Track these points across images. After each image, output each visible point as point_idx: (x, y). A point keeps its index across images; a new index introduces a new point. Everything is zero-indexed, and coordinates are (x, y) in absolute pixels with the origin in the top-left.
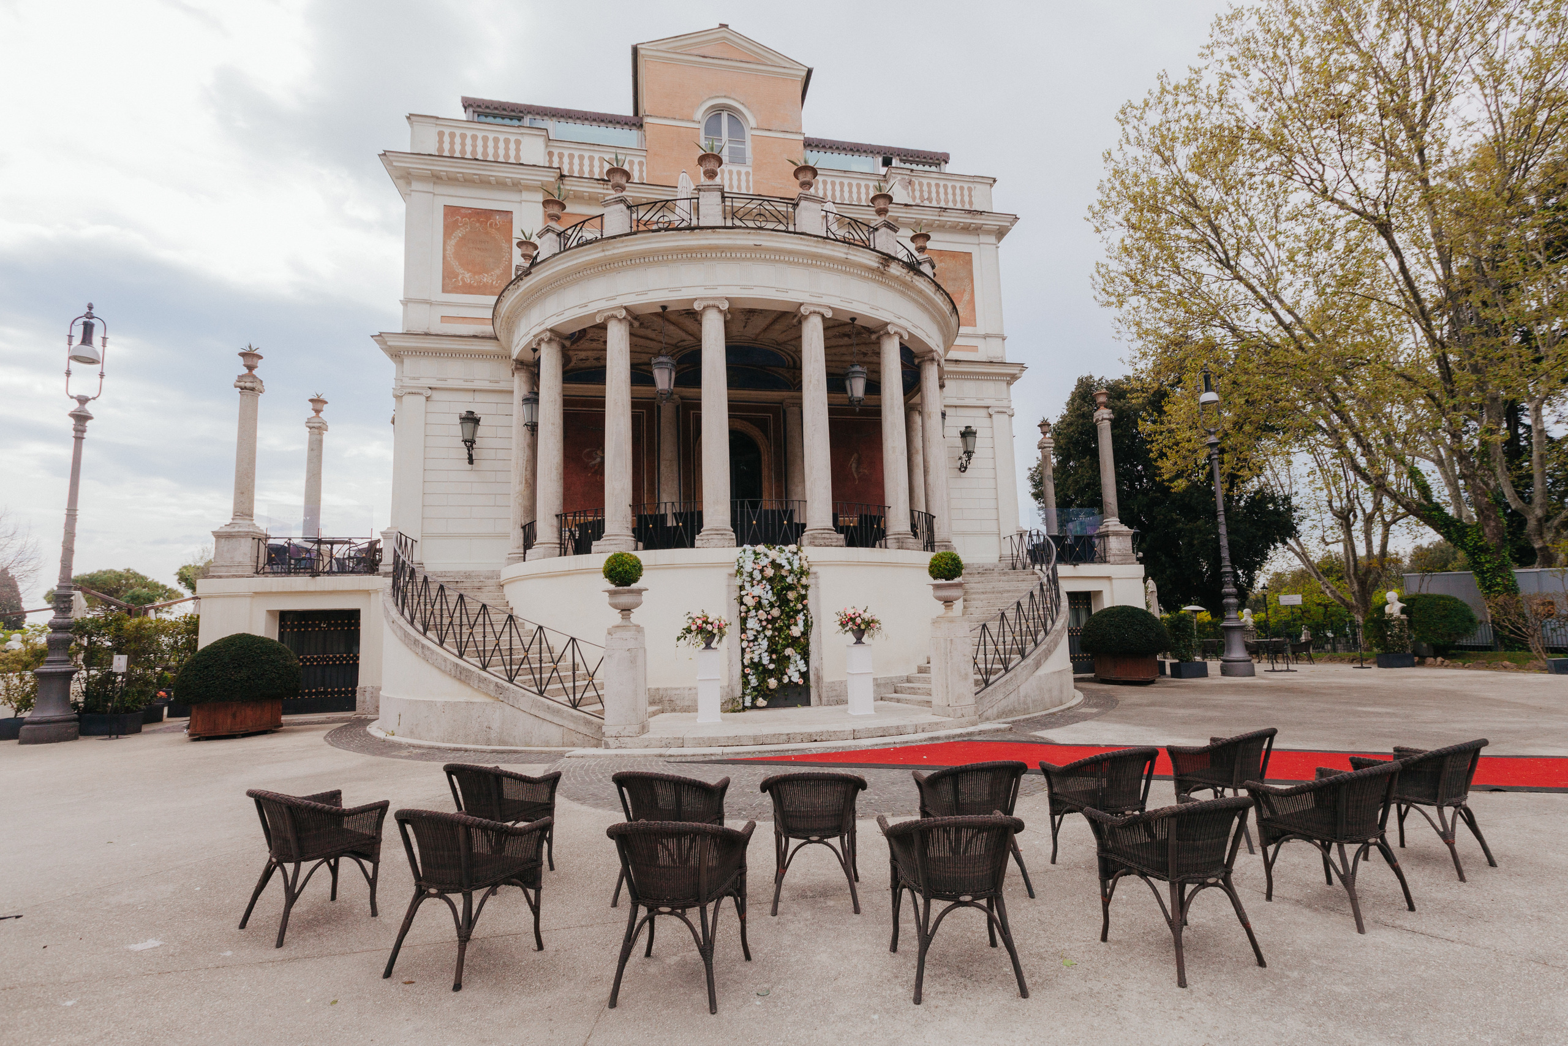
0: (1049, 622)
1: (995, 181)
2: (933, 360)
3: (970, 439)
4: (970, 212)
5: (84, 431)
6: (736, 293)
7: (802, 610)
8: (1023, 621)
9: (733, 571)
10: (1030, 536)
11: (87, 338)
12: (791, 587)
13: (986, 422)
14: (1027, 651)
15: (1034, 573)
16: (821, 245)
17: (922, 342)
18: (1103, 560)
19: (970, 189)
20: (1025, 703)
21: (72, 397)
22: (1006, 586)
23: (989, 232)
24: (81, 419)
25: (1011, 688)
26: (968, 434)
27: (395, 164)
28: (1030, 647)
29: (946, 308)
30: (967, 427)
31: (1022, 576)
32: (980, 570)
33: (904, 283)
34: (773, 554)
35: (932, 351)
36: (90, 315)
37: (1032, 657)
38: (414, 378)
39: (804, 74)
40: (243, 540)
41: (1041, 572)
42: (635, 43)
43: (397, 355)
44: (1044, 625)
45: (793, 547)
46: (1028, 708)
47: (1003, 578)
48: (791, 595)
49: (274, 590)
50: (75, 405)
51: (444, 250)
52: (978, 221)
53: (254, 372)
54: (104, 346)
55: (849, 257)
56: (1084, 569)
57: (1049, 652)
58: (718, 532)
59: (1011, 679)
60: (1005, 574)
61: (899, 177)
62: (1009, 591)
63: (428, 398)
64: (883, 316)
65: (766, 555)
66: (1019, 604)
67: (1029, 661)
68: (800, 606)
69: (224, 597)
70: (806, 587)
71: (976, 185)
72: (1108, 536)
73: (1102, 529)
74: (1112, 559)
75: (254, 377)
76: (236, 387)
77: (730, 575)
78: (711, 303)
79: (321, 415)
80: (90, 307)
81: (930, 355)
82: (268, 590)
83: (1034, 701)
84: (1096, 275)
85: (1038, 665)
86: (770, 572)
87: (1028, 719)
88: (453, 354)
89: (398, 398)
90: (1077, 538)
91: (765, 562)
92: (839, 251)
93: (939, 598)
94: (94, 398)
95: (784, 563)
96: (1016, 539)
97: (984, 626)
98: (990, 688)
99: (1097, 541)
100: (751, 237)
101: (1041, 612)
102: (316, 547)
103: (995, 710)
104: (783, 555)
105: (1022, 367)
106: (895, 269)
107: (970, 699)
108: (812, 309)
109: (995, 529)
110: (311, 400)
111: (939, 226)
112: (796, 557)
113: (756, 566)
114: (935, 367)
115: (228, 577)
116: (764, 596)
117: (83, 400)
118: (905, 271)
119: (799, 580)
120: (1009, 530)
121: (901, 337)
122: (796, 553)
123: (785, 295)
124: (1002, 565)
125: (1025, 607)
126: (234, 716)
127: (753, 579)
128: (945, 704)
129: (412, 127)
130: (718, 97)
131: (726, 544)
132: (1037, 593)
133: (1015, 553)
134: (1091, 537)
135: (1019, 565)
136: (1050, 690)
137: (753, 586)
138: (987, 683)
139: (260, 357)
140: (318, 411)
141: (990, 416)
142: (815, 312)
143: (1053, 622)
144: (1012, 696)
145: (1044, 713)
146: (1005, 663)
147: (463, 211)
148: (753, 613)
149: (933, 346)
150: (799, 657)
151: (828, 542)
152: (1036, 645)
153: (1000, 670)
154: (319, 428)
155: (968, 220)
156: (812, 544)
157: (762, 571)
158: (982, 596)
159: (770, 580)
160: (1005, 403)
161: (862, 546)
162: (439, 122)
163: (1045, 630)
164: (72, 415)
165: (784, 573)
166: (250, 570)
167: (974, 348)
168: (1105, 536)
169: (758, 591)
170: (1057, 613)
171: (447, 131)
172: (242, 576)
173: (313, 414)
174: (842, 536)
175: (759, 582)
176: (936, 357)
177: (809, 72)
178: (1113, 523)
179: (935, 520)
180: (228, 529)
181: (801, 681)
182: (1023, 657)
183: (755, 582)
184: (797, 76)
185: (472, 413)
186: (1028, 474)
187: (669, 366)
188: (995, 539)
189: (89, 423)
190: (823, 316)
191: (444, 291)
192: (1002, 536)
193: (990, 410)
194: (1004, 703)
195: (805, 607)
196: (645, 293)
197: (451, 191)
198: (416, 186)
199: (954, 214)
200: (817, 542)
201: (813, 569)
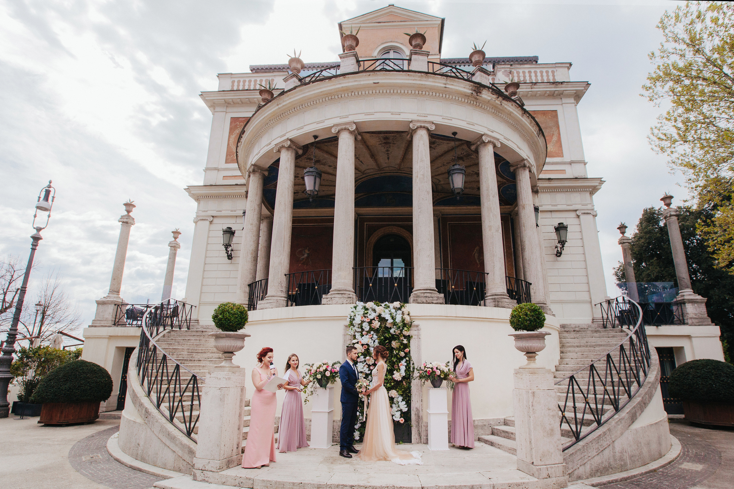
0: (641, 374)
1: (571, 65)
2: (524, 166)
3: (562, 232)
4: (554, 83)
5: (36, 246)
6: (360, 118)
7: (405, 357)
8: (614, 372)
9: (347, 322)
10: (617, 303)
11: (46, 198)
12: (394, 337)
13: (576, 221)
14: (621, 404)
15: (622, 331)
16: (424, 79)
17: (514, 152)
18: (682, 322)
19: (553, 72)
20: (621, 459)
21: (34, 228)
22: (599, 341)
23: (568, 96)
24: (36, 239)
25: (605, 444)
26: (561, 228)
27: (206, 98)
28: (623, 398)
29: (534, 130)
30: (559, 224)
31: (612, 333)
32: (577, 329)
33: (495, 107)
34: (380, 309)
35: (524, 160)
36: (49, 187)
37: (627, 410)
38: (204, 211)
39: (440, 22)
40: (110, 305)
41: (631, 331)
42: (339, 22)
43: (198, 198)
44: (637, 377)
45: (397, 304)
46: (625, 464)
47: (595, 334)
48: (395, 344)
49: (119, 335)
50: (35, 232)
51: (229, 140)
52: (560, 88)
53: (131, 214)
54: (53, 201)
55: (447, 86)
56: (665, 329)
57: (643, 405)
58: (340, 292)
59: (605, 433)
60: (596, 331)
61: (503, 70)
62: (601, 345)
63: (211, 222)
64: (480, 130)
65: (374, 311)
66: (609, 356)
67: (624, 414)
68: (402, 354)
69: (95, 338)
70: (409, 338)
71: (557, 69)
72: (684, 303)
73: (679, 298)
74: (690, 321)
75: (130, 216)
76: (119, 221)
77: (346, 326)
78: (343, 127)
79: (177, 240)
80: (50, 182)
81: (522, 164)
82: (116, 334)
83: (631, 457)
84: (651, 136)
85: (633, 418)
86: (376, 324)
87: (626, 479)
88: (226, 197)
89: (196, 222)
90: (658, 305)
91: (372, 315)
92: (439, 82)
93: (521, 349)
94: (44, 228)
95: (388, 317)
96: (605, 305)
97: (572, 378)
98: (581, 443)
99: (674, 308)
100: (370, 78)
101: (633, 364)
102: (145, 309)
103: (588, 467)
104: (387, 311)
105: (601, 181)
106: (486, 95)
107: (558, 457)
108: (419, 124)
109: (588, 298)
110: (173, 232)
111: (532, 96)
112: (399, 312)
113: (366, 320)
114: (527, 172)
115: (99, 326)
116: (371, 344)
117: (39, 229)
118: (495, 96)
119: (401, 331)
120: (598, 298)
121: (495, 146)
122: (400, 309)
123: (398, 116)
124: (595, 325)
125: (616, 359)
126: (62, 413)
127: (363, 330)
128: (529, 460)
129: (219, 79)
130: (387, 42)
131: (345, 302)
132: (627, 347)
133: (605, 316)
134: (669, 305)
135: (609, 326)
136: (648, 444)
137: (362, 336)
138: (577, 437)
139: (134, 206)
140: (175, 238)
141: (578, 216)
142: (421, 127)
143: (645, 375)
144: (606, 452)
145: (643, 470)
146: (597, 413)
147: (240, 119)
148: (362, 358)
149: (525, 157)
150: (400, 398)
151: (429, 300)
152: (630, 396)
153: (592, 422)
154: (174, 247)
155: (552, 88)
156: (416, 301)
157: (370, 323)
158: (577, 349)
159: (377, 331)
160: (589, 207)
161: (462, 304)
162: (233, 76)
163: (639, 382)
164: (33, 237)
165: (388, 325)
166: (110, 323)
167: (563, 171)
168: (682, 303)
169: (366, 340)
170: (648, 366)
171: (236, 80)
172: (106, 326)
173: (173, 239)
174: (442, 295)
175: (368, 332)
176: (528, 165)
177: (443, 21)
178: (688, 293)
179: (531, 287)
180: (104, 300)
181: (402, 421)
182: (617, 409)
183: (364, 333)
184: (435, 24)
185: (230, 228)
186: (613, 271)
187: (314, 174)
188: (588, 306)
189: (40, 242)
190: (428, 130)
191: (226, 162)
192: (593, 303)
193: (578, 212)
194: (597, 460)
195: (408, 354)
196: (302, 128)
197: (235, 109)
198: (217, 109)
199: (542, 86)
200: (419, 300)
201: (415, 323)
